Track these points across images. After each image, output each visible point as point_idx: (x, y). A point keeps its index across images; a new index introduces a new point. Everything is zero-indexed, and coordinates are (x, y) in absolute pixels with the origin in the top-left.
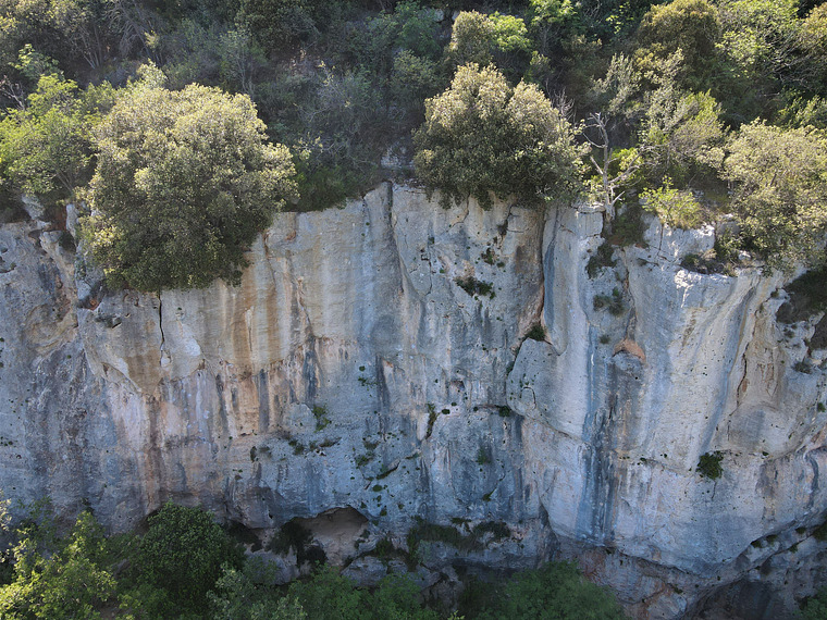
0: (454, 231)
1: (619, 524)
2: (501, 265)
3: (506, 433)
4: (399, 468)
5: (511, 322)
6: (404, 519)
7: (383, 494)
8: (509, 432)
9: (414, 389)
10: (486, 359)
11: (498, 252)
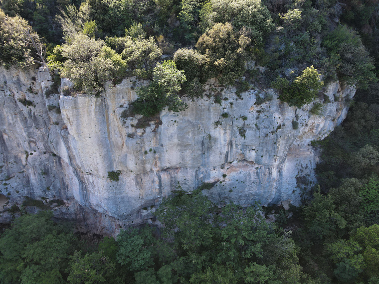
0: (15, 79)
1: (91, 199)
2: (36, 93)
3: (55, 163)
4: (16, 177)
5: (46, 118)
6: (20, 197)
7: (9, 187)
8: (56, 163)
9: (18, 145)
10: (39, 132)
11: (34, 88)
